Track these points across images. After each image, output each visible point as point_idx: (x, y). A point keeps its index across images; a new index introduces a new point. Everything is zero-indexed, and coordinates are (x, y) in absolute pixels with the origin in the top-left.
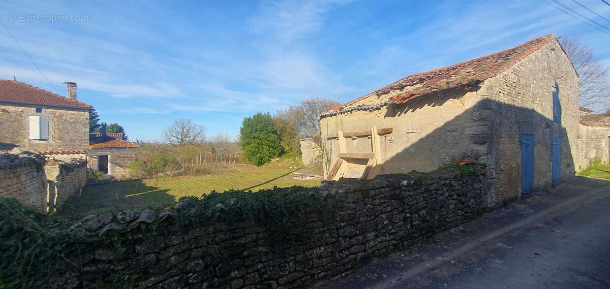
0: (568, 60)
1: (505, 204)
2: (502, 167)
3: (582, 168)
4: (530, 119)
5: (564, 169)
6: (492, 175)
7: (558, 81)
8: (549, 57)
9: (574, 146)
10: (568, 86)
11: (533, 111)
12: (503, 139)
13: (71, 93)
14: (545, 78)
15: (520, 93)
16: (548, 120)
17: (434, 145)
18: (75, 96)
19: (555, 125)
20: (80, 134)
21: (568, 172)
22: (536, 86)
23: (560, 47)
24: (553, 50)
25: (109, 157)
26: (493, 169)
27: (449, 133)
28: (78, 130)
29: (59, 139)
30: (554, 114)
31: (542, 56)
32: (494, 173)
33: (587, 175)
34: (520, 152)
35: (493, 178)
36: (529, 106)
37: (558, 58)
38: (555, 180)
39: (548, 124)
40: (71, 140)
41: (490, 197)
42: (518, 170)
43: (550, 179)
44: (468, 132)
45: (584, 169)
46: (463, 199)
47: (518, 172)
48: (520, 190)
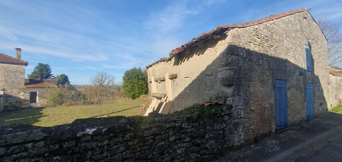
0: (318, 28)
1: (256, 140)
2: (252, 108)
3: (332, 106)
4: (284, 67)
5: (317, 107)
6: (239, 114)
7: (310, 41)
8: (301, 23)
9: (325, 90)
10: (319, 46)
11: (286, 61)
12: (254, 83)
13: (17, 54)
14: (298, 37)
15: (273, 46)
16: (302, 69)
17: (199, 87)
18: (19, 57)
19: (309, 74)
20: (19, 79)
21: (321, 109)
22: (290, 43)
23: (311, 17)
24: (305, 18)
25: (38, 93)
26: (241, 109)
27: (208, 77)
28: (17, 76)
29: (4, 82)
30: (307, 66)
31: (295, 20)
32: (242, 113)
33: (336, 111)
34: (274, 95)
35: (241, 118)
36: (283, 56)
37: (309, 25)
38: (309, 116)
39: (301, 72)
40: (12, 83)
41: (237, 136)
42: (272, 109)
43: (305, 115)
44: (220, 76)
45: (335, 106)
46: (198, 141)
47: (272, 111)
48: (274, 127)
